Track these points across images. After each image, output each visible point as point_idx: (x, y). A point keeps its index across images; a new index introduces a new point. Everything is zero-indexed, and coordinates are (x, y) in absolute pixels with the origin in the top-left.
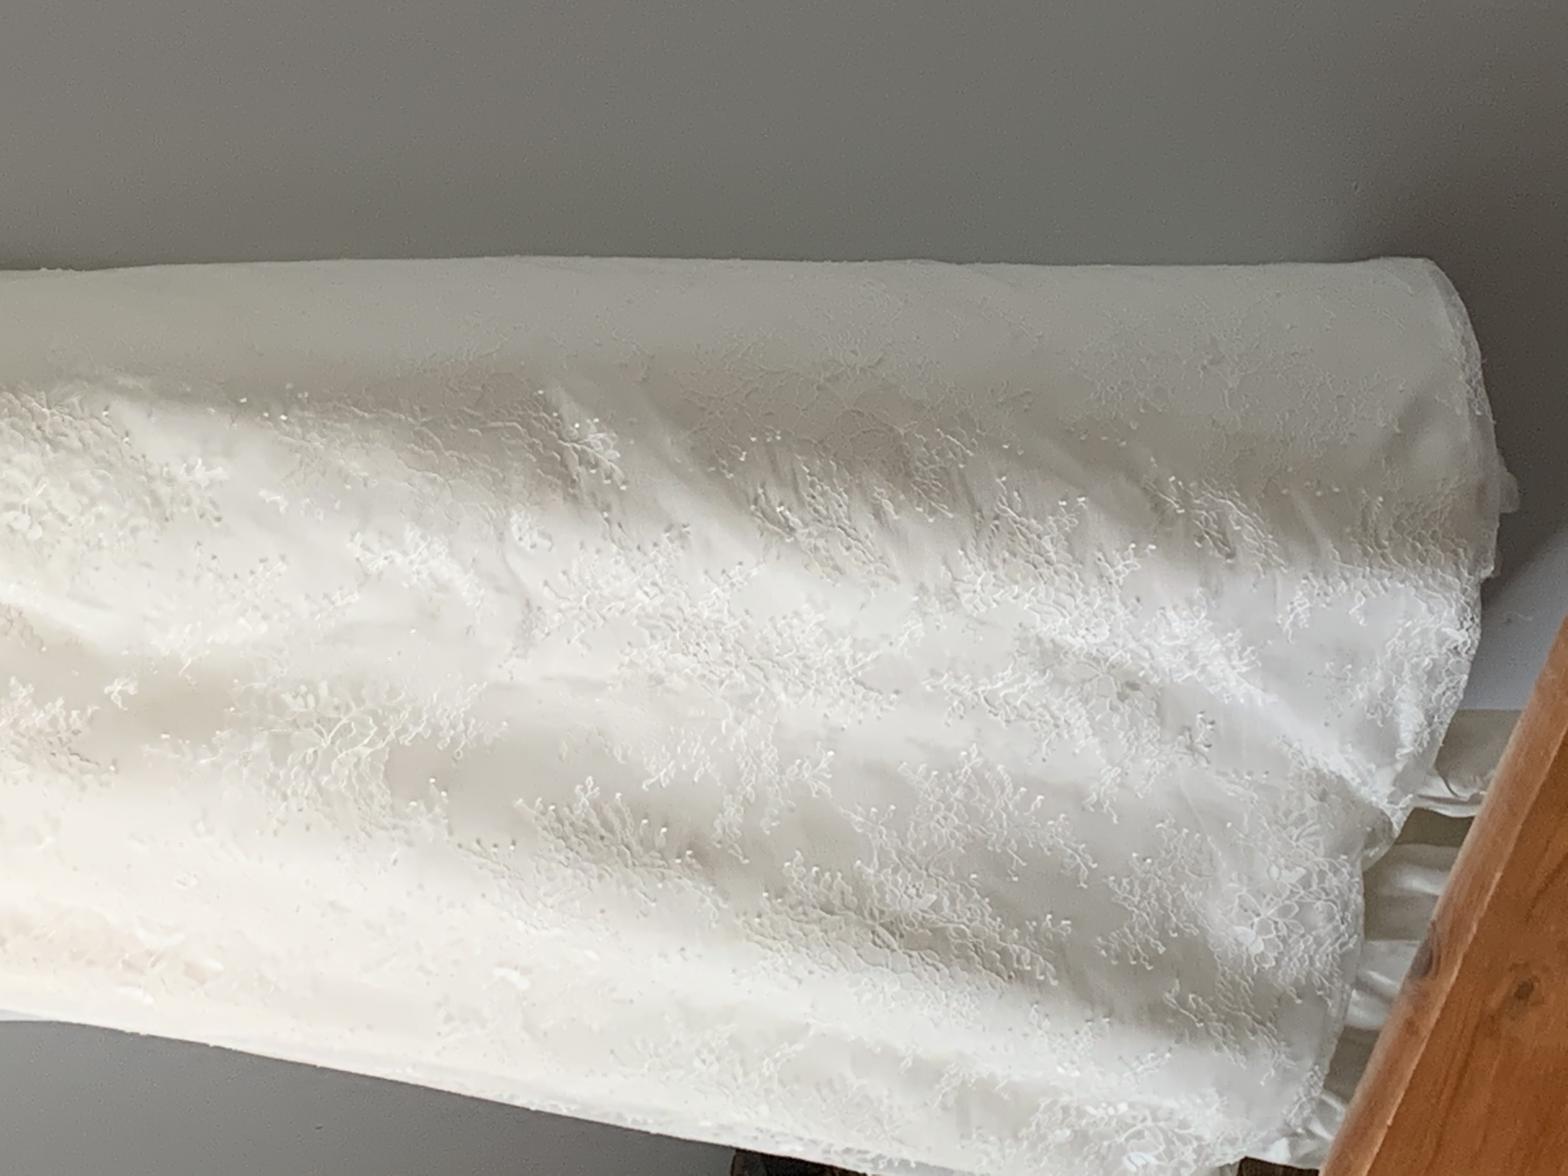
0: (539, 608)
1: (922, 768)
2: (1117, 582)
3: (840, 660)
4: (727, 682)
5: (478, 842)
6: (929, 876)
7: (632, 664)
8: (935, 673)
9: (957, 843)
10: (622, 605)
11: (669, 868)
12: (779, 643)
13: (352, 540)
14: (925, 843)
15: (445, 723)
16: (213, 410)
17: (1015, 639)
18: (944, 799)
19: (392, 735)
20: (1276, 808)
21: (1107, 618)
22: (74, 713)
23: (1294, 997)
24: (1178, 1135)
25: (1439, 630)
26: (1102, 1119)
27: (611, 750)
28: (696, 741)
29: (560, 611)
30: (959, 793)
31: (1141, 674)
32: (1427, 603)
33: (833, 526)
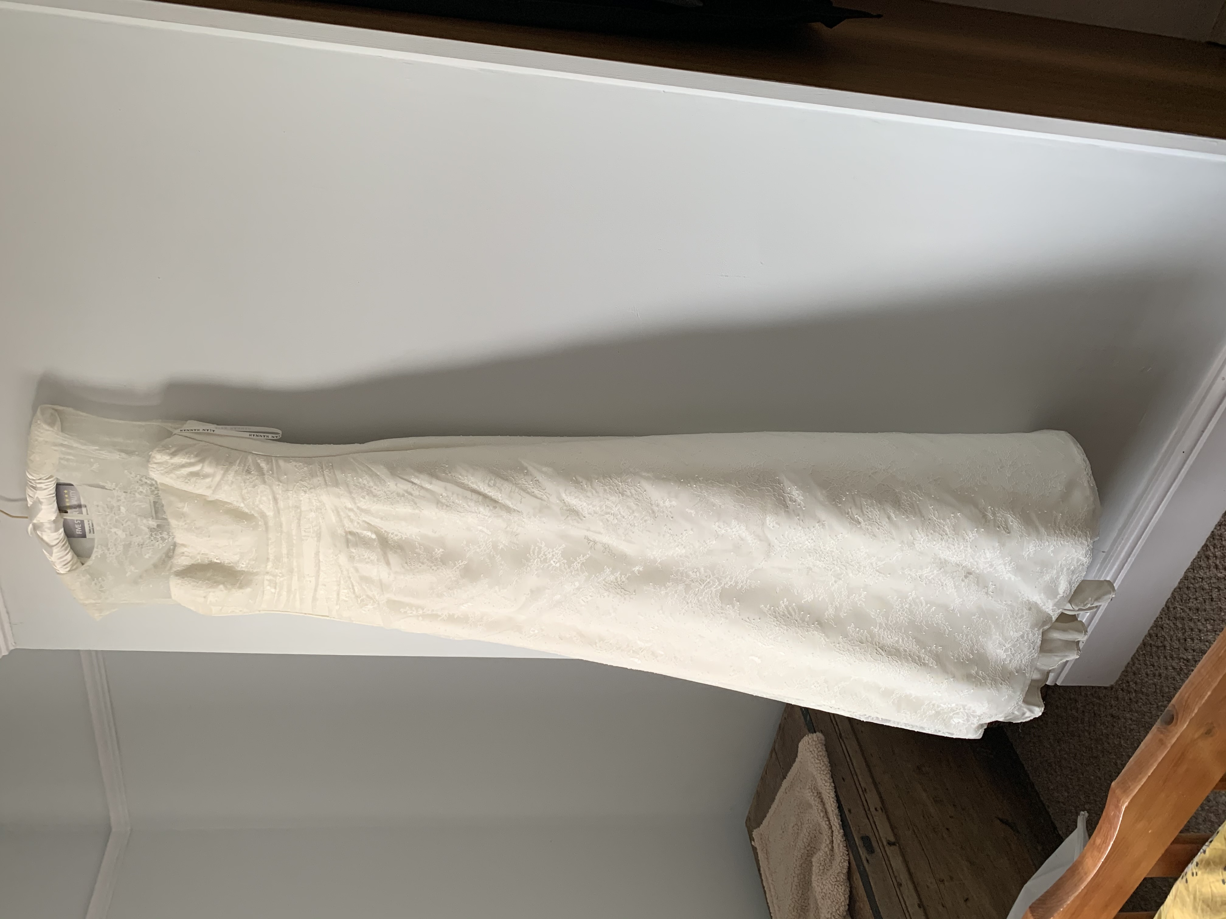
0: (773, 546)
1: (895, 598)
2: (970, 541)
3: (872, 564)
4: (833, 570)
5: (748, 618)
6: (895, 632)
7: (802, 564)
8: (903, 569)
9: (905, 621)
10: (801, 545)
11: (810, 628)
12: (852, 558)
13: (715, 525)
14: (895, 621)
15: (740, 581)
16: (672, 484)
17: (932, 558)
18: (902, 607)
19: (723, 584)
20: (1013, 612)
21: (965, 553)
22: (623, 576)
23: (1015, 672)
24: (972, 715)
25: (1078, 558)
26: (946, 708)
27: (793, 590)
28: (821, 588)
29: (780, 547)
30: (907, 606)
31: (973, 570)
32: (1075, 549)
33: (873, 522)
